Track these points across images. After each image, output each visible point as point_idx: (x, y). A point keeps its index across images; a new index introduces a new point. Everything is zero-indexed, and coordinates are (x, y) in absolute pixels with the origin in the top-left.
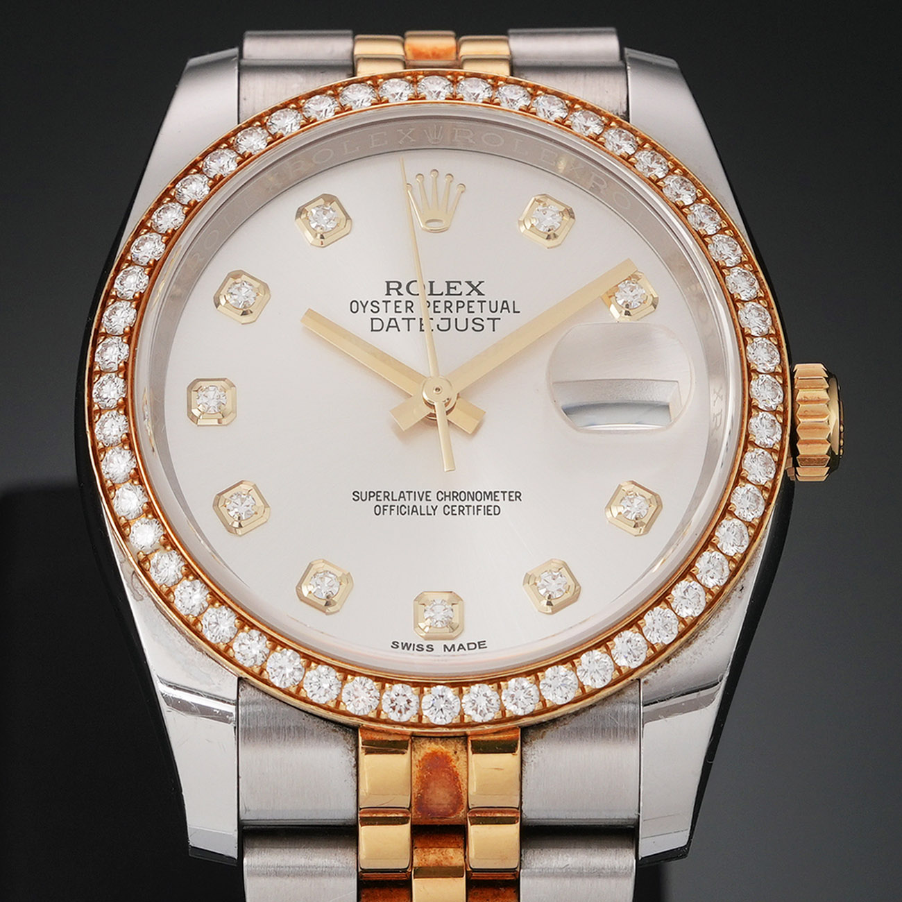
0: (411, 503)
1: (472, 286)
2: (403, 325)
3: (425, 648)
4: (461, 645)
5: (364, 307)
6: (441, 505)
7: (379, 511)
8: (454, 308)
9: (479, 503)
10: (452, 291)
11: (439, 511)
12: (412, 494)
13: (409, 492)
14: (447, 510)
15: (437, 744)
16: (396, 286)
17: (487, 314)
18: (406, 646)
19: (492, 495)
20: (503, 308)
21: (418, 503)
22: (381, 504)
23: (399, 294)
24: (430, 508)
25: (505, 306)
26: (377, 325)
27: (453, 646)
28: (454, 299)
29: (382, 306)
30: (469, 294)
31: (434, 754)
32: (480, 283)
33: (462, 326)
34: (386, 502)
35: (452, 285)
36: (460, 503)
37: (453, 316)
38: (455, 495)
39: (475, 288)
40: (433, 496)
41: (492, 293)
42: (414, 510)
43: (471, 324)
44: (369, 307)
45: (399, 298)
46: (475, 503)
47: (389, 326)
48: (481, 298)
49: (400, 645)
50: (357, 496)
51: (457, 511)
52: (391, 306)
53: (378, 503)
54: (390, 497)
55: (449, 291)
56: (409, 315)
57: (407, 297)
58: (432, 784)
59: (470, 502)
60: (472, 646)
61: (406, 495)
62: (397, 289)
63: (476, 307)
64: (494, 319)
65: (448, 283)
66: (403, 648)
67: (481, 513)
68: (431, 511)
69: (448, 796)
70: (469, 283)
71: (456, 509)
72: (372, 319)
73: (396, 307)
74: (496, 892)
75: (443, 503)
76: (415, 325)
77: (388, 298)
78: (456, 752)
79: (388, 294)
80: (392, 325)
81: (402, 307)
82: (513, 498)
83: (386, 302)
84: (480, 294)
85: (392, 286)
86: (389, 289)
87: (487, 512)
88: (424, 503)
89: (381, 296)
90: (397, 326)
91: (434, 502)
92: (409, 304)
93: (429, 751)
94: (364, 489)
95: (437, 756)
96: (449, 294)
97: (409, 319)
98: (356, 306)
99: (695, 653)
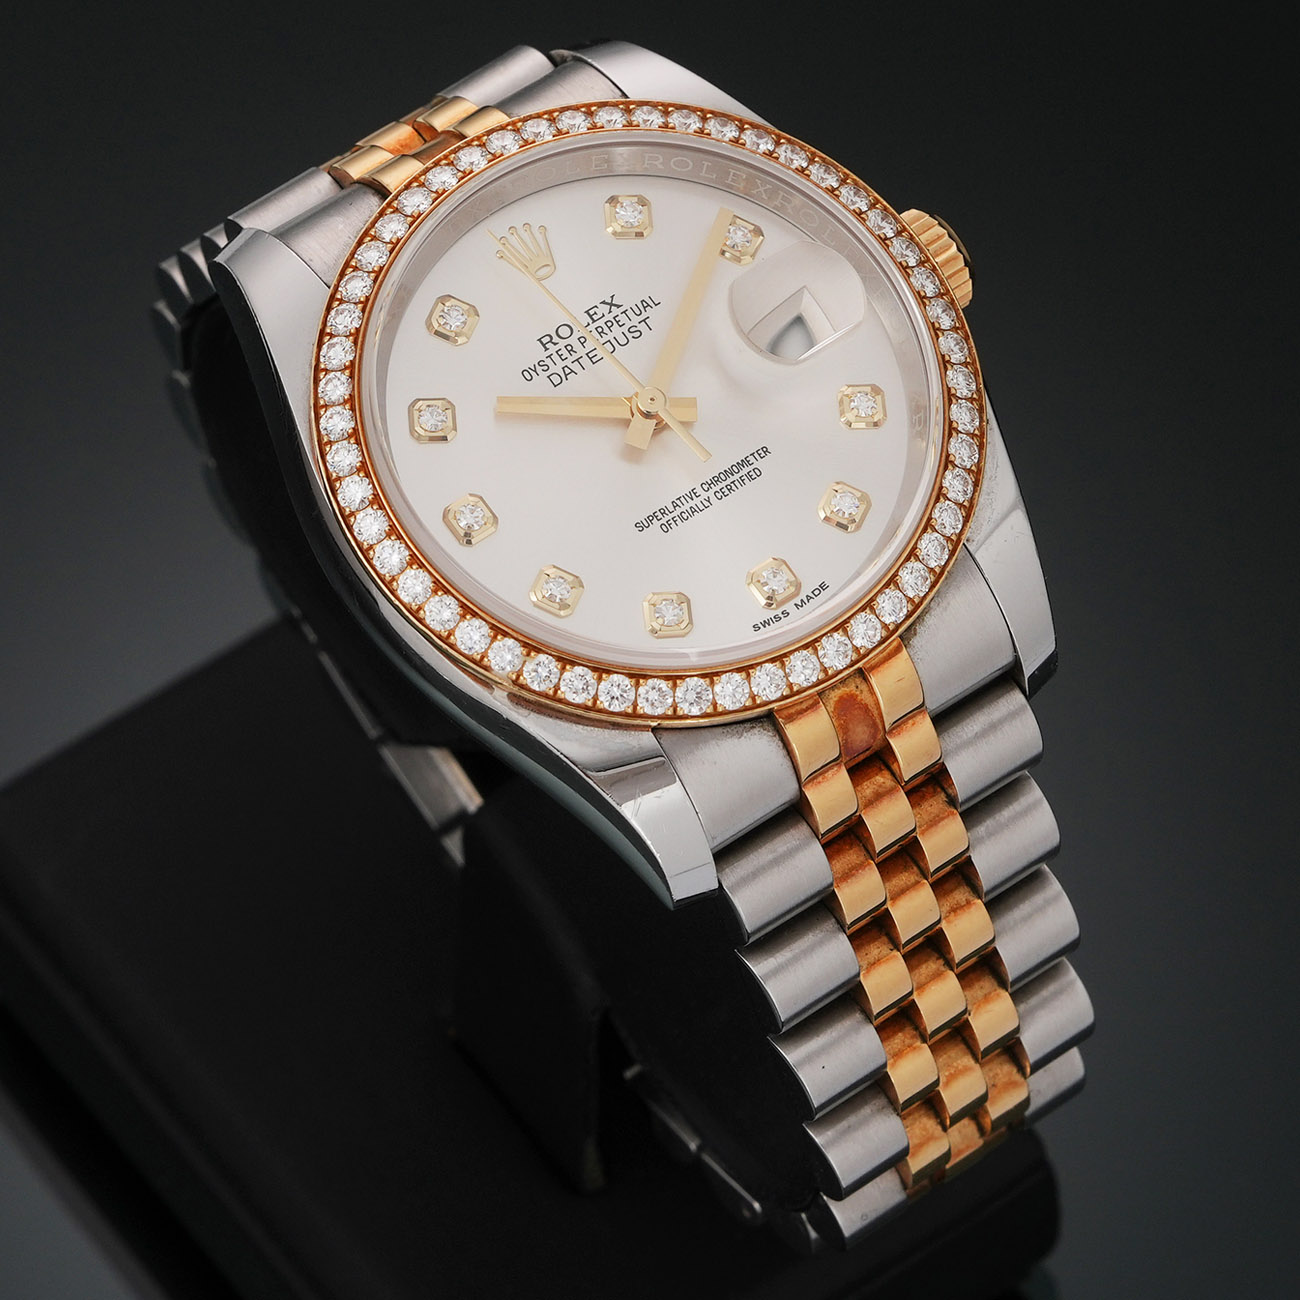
0: (687, 507)
1: (607, 304)
2: (576, 367)
3: (782, 616)
4: (807, 596)
5: (535, 371)
6: (711, 493)
7: (666, 528)
8: (606, 330)
9: (740, 475)
10: (596, 318)
11: (713, 499)
12: (682, 499)
13: (678, 499)
14: (719, 496)
15: (839, 689)
16: (548, 339)
17: (636, 320)
18: (765, 624)
19: (745, 462)
20: (645, 308)
21: (692, 503)
22: (664, 521)
23: (555, 344)
24: (704, 502)
25: (646, 305)
26: (555, 378)
27: (802, 600)
28: (601, 323)
29: (548, 361)
30: (610, 312)
31: (841, 698)
32: (612, 297)
33: (623, 341)
34: (667, 518)
35: (591, 312)
36: (724, 484)
37: (610, 337)
38: (716, 480)
39: (611, 305)
40: (699, 491)
41: (628, 300)
42: (693, 511)
43: (629, 336)
44: (539, 369)
45: (557, 347)
46: (737, 476)
47: (566, 375)
48: (622, 309)
49: (760, 625)
50: (640, 527)
51: (727, 492)
52: (555, 357)
53: (661, 522)
54: (667, 512)
55: (592, 319)
56: (575, 356)
57: (562, 343)
58: (851, 726)
59: (732, 478)
60: (817, 592)
61: (678, 502)
62: (551, 341)
63: (623, 319)
64: (644, 320)
65: (587, 312)
66: (765, 627)
67: (746, 481)
68: (707, 504)
69: (866, 728)
70: (604, 302)
71: (725, 490)
72: (548, 377)
73: (560, 356)
74: (921, 794)
75: (711, 492)
76: (585, 361)
77: (548, 353)
78: (857, 687)
79: (547, 349)
80: (568, 372)
81: (565, 354)
82: (763, 454)
83: (549, 356)
84: (618, 306)
85: (545, 340)
86: (544, 345)
87: (751, 478)
88: (697, 501)
89: (542, 355)
90: (572, 371)
91: (705, 495)
92: (569, 348)
93: (836, 699)
94: (642, 517)
95: (845, 699)
96: (594, 321)
97: (577, 360)
98: (528, 374)
99: (989, 494)
